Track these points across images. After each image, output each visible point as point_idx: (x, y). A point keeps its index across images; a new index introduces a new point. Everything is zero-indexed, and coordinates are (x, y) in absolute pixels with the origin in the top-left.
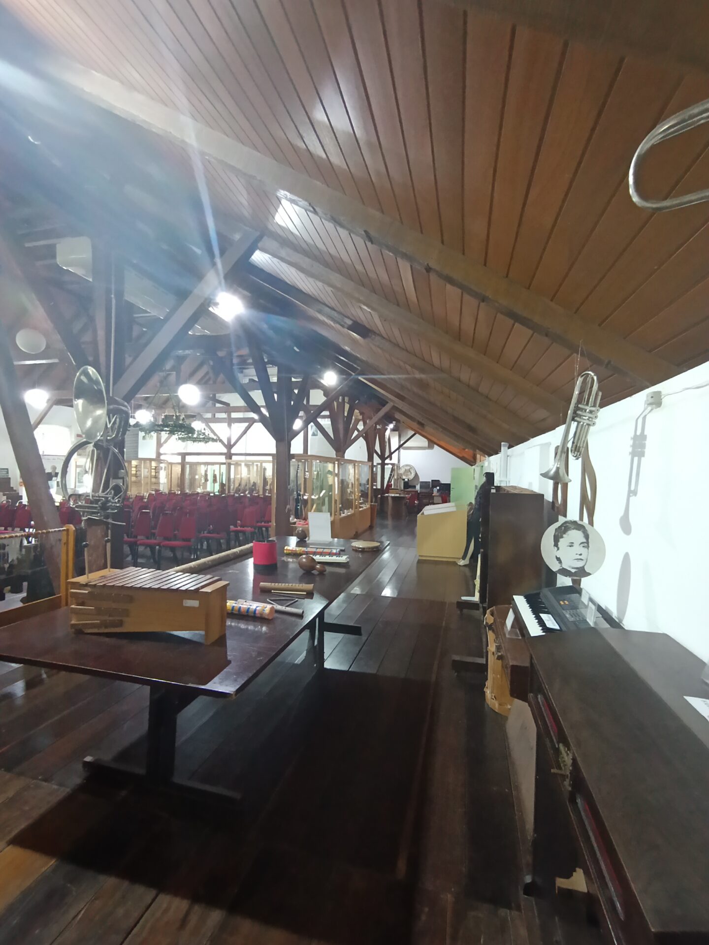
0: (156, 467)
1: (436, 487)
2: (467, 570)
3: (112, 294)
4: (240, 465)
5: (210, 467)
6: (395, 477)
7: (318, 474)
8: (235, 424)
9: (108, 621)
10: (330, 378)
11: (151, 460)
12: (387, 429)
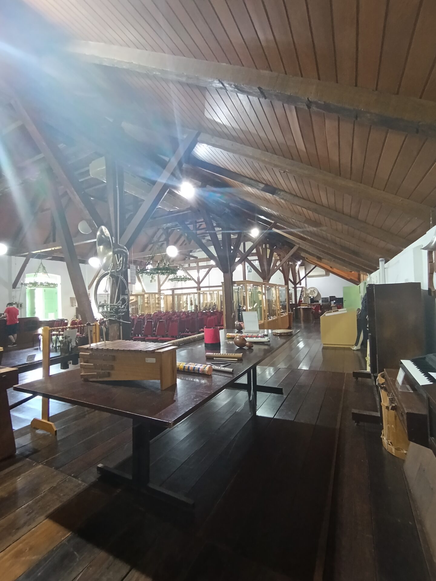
0: (158, 298)
1: (333, 301)
2: (359, 353)
3: (116, 185)
4: (206, 294)
5: (188, 296)
6: (304, 296)
7: (252, 293)
8: (202, 270)
9: (101, 373)
10: (255, 233)
11: (155, 293)
12: (297, 265)
